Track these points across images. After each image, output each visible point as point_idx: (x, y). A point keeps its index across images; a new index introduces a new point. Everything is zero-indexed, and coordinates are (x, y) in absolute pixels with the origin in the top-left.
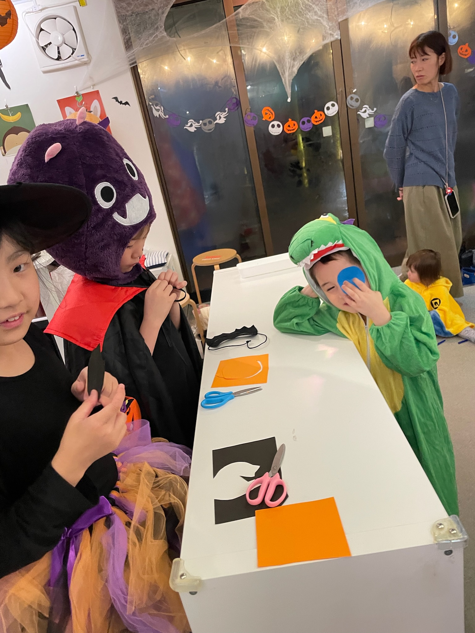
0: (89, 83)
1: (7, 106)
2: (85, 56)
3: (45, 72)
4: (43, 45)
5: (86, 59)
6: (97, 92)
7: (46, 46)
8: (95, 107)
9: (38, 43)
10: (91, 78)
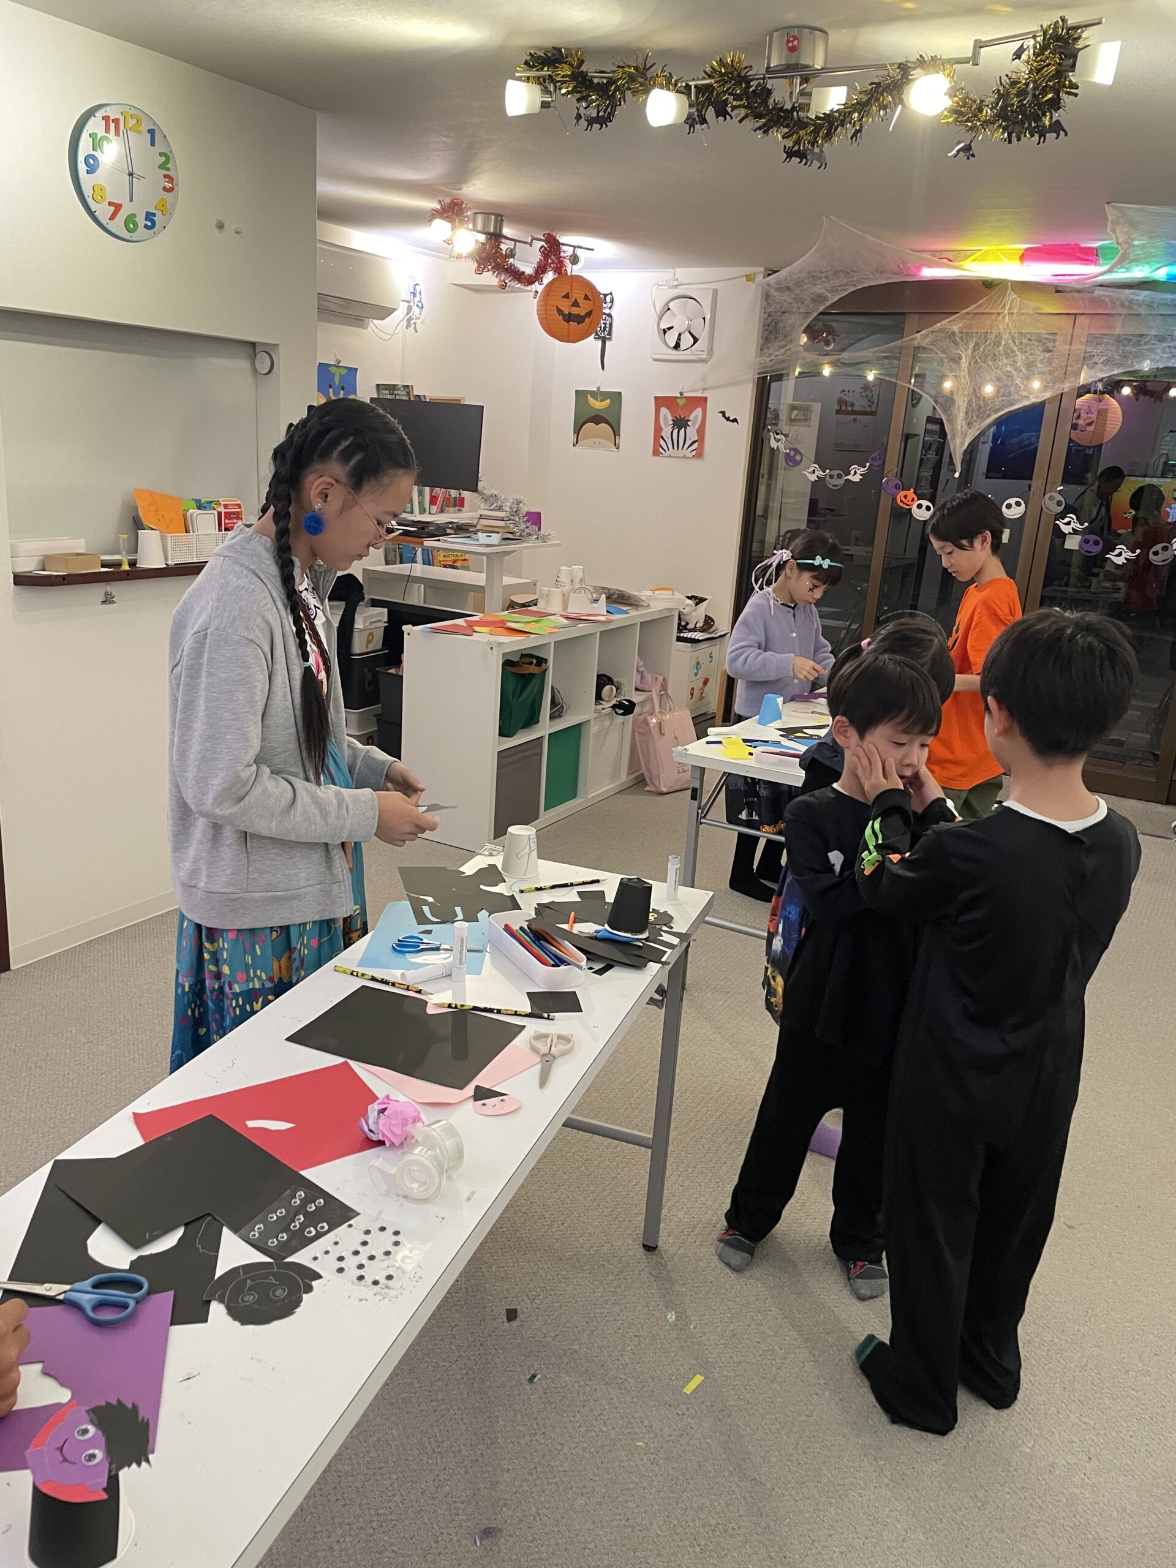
0: (699, 386)
1: (598, 389)
2: (705, 353)
3: (655, 360)
4: (664, 326)
5: (704, 357)
6: (705, 399)
7: (669, 329)
8: (696, 417)
9: (659, 324)
10: (704, 379)
